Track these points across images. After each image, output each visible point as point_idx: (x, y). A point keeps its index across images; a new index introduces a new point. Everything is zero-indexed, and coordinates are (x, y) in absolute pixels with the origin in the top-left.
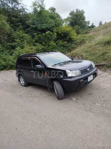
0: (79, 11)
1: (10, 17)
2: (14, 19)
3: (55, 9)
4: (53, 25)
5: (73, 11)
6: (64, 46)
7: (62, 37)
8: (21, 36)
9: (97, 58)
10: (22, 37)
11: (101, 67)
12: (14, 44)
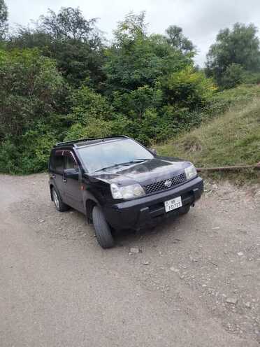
0: (243, 29)
1: (68, 59)
2: (76, 62)
3: (180, 30)
4: (156, 71)
5: (228, 30)
6: (179, 118)
7: (177, 98)
8: (85, 99)
9: (230, 152)
10: (88, 102)
11: (235, 175)
12: (70, 116)
